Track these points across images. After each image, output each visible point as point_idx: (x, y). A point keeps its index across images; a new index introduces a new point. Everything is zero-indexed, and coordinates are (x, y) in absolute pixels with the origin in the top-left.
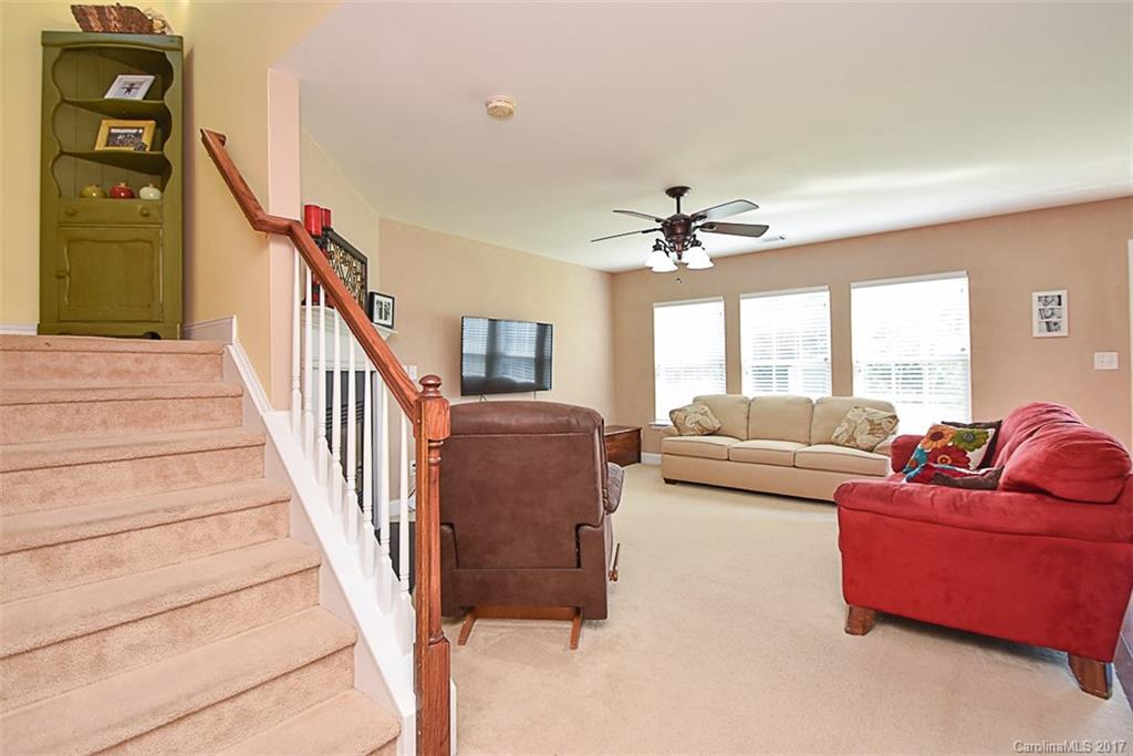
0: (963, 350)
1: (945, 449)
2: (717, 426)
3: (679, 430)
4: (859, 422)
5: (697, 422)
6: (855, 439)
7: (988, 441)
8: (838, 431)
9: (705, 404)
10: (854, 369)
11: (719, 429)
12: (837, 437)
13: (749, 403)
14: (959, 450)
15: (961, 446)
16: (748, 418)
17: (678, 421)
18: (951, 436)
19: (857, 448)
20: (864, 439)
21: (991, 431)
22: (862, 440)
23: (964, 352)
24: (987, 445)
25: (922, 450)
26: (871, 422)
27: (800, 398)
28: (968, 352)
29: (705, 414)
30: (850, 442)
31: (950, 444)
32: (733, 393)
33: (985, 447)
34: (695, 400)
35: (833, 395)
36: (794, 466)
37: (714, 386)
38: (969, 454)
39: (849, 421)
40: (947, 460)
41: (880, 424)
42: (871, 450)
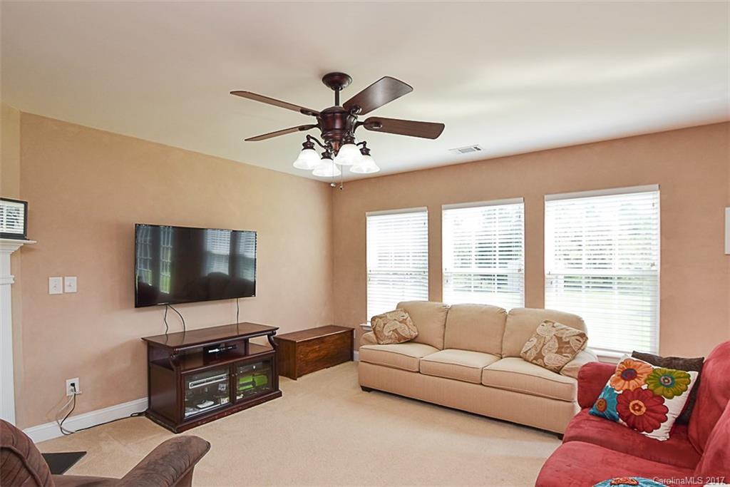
0: (653, 265)
1: (639, 393)
2: (414, 334)
3: (377, 337)
4: (548, 338)
5: (395, 331)
6: (543, 358)
7: (690, 386)
8: (528, 345)
9: (405, 311)
10: (546, 281)
11: (416, 337)
12: (526, 352)
13: (447, 310)
14: (654, 396)
15: (658, 391)
16: (445, 325)
17: (378, 329)
18: (645, 376)
19: (545, 367)
20: (552, 358)
21: (694, 375)
22: (549, 359)
23: (654, 268)
24: (688, 392)
25: (612, 390)
26: (560, 339)
27: (494, 308)
28: (657, 267)
29: (403, 322)
30: (538, 360)
31: (644, 387)
32: (432, 301)
33: (685, 395)
34: (399, 306)
35: (526, 307)
36: (481, 384)
37: (416, 293)
38: (667, 402)
39: (538, 336)
40: (640, 407)
41: (568, 343)
42: (558, 371)
